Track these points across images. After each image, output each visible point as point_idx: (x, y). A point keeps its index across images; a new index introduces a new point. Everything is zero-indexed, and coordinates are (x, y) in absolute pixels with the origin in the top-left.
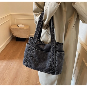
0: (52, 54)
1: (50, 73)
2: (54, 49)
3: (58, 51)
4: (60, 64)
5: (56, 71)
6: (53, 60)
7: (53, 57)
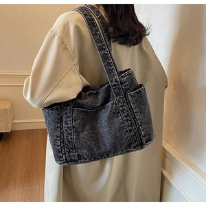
0: (119, 102)
1: (131, 151)
2: (119, 89)
3: (128, 89)
4: (144, 117)
5: (145, 136)
6: (128, 115)
7: (124, 110)
